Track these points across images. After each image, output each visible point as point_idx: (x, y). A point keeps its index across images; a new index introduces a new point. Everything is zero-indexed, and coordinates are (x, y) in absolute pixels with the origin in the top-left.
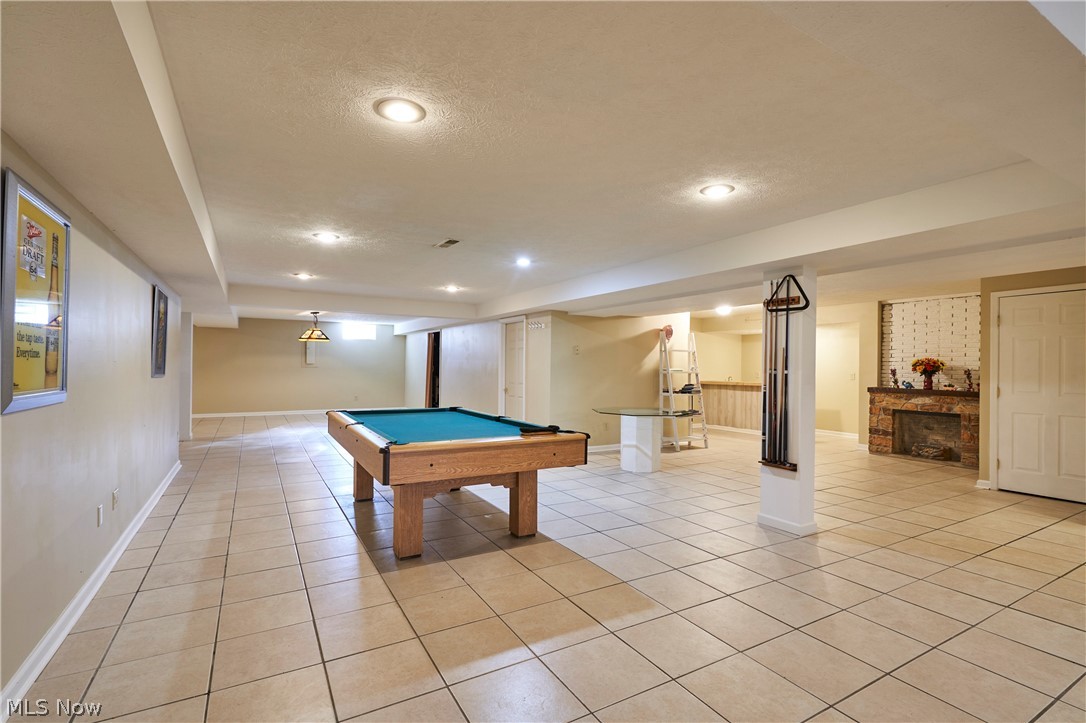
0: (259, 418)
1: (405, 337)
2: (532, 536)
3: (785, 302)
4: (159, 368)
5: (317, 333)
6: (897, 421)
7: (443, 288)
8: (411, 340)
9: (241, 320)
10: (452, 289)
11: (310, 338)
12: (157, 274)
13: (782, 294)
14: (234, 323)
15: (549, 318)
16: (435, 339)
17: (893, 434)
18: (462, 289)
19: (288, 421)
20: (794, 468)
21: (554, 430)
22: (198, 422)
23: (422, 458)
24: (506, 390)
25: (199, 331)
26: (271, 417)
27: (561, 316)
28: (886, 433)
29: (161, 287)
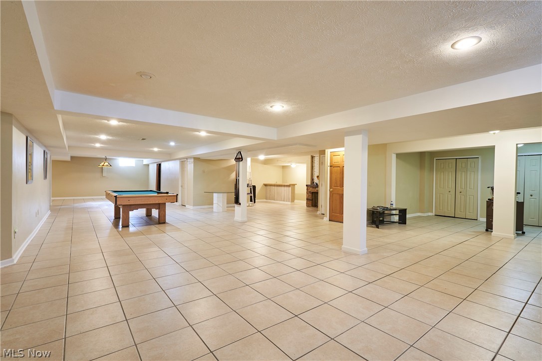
0: (81, 199)
1: (148, 165)
2: (164, 223)
3: (239, 159)
4: (45, 177)
5: (106, 164)
6: (313, 196)
7: (152, 149)
8: (151, 166)
9: (72, 158)
10: (156, 149)
11: (103, 165)
12: (45, 146)
13: (238, 157)
14: (69, 159)
15: (192, 160)
16: (159, 166)
17: (312, 200)
18: (159, 149)
19: (93, 200)
20: (240, 204)
21: (167, 193)
22: (53, 200)
23: (127, 199)
24: (182, 186)
25: (55, 162)
26: (86, 199)
27: (197, 159)
28: (310, 200)
29: (46, 151)
